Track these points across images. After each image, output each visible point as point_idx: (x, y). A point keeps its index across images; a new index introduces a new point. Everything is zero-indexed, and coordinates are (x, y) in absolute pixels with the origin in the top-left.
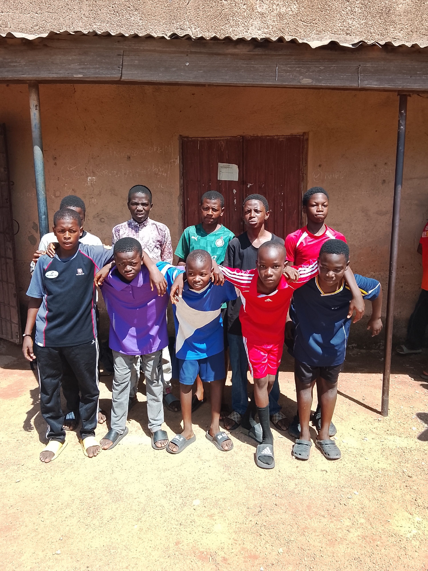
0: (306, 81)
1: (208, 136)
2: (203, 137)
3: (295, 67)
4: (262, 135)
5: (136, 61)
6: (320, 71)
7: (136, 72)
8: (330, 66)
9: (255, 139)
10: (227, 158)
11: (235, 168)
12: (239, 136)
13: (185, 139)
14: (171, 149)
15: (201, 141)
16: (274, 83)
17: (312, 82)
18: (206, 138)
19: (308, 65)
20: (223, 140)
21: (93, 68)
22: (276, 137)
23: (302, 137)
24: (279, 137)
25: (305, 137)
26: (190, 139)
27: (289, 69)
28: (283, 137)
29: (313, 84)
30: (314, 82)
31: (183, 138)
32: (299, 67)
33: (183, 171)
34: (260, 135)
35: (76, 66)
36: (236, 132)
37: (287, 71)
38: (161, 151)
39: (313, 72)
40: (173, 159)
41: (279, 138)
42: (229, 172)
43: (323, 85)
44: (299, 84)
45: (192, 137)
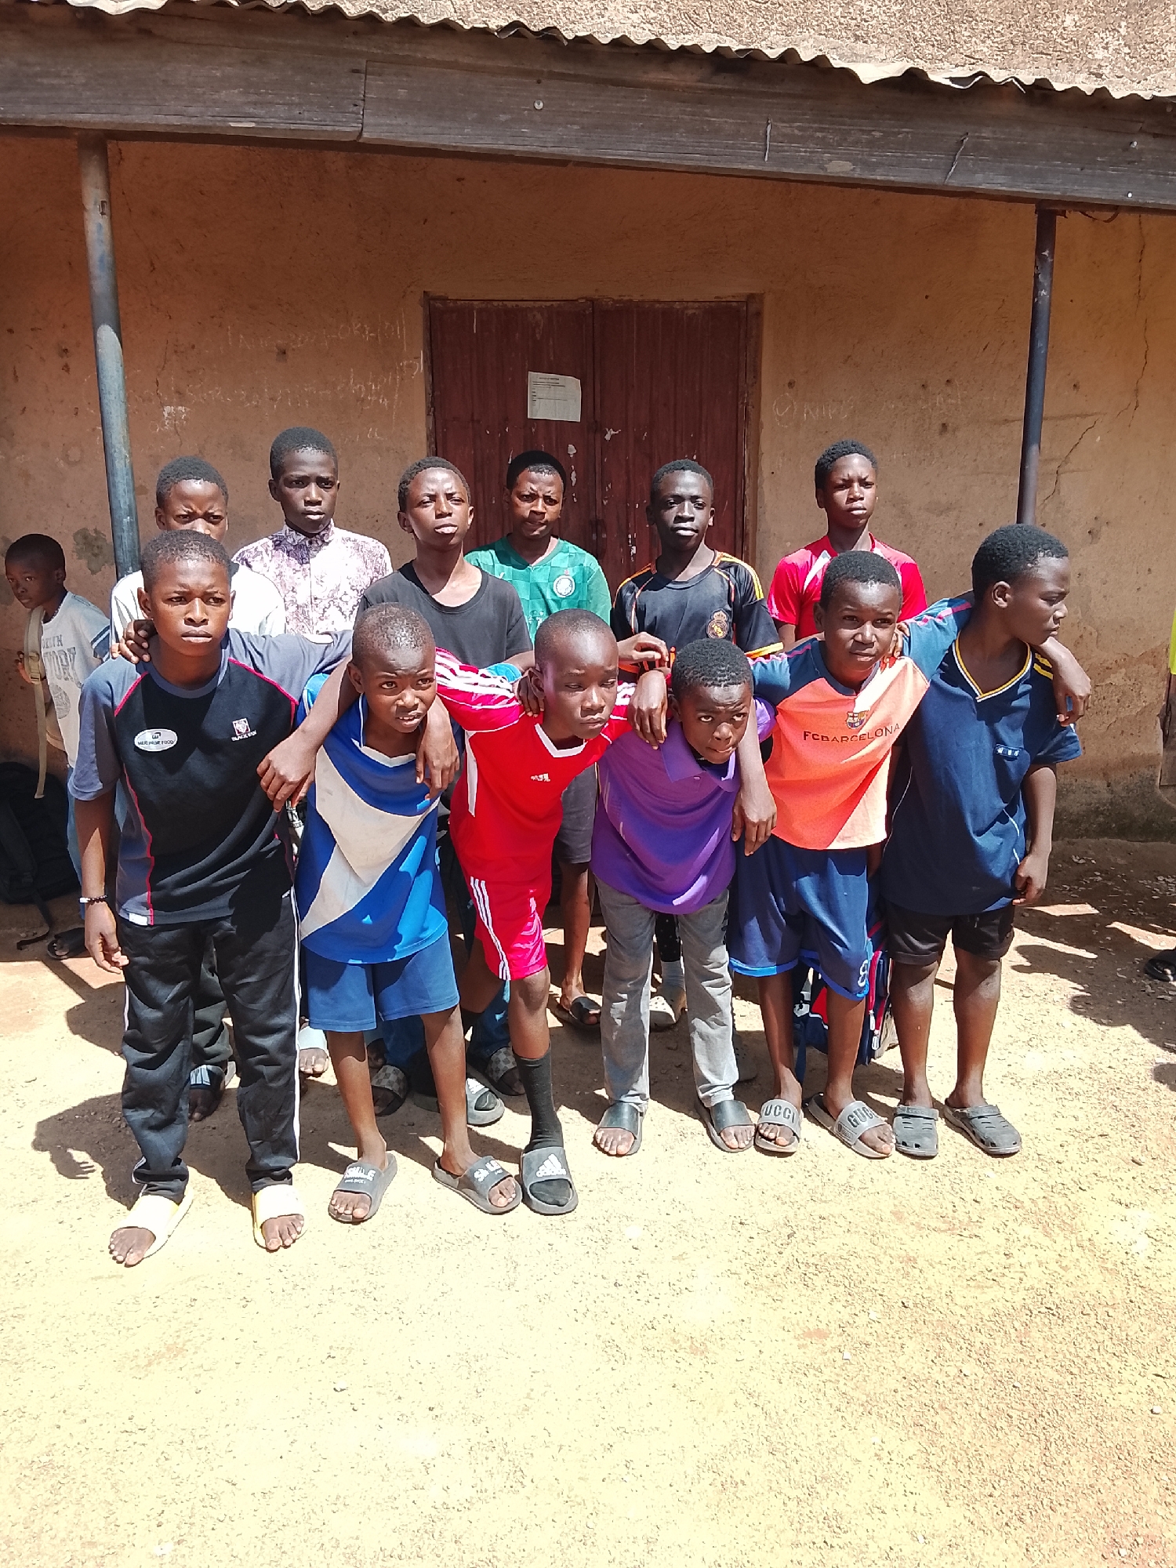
0: (839, 167)
1: (499, 297)
2: (487, 298)
3: (812, 127)
4: (641, 298)
5: (402, 91)
6: (872, 144)
7: (400, 121)
8: (896, 130)
9: (625, 310)
10: (552, 358)
11: (572, 387)
12: (583, 298)
13: (439, 305)
14: (401, 330)
15: (480, 311)
16: (760, 168)
17: (853, 170)
18: (495, 304)
19: (845, 125)
20: (540, 309)
21: (284, 104)
22: (677, 306)
23: (745, 308)
24: (685, 304)
25: (753, 308)
26: (451, 304)
27: (796, 132)
28: (696, 305)
29: (856, 176)
30: (858, 170)
31: (432, 302)
32: (822, 130)
33: (433, 392)
34: (636, 298)
35: (234, 95)
36: (574, 288)
37: (792, 139)
38: (373, 337)
39: (856, 143)
40: (408, 359)
41: (687, 308)
42: (558, 397)
43: (878, 178)
44: (822, 173)
45: (457, 300)
